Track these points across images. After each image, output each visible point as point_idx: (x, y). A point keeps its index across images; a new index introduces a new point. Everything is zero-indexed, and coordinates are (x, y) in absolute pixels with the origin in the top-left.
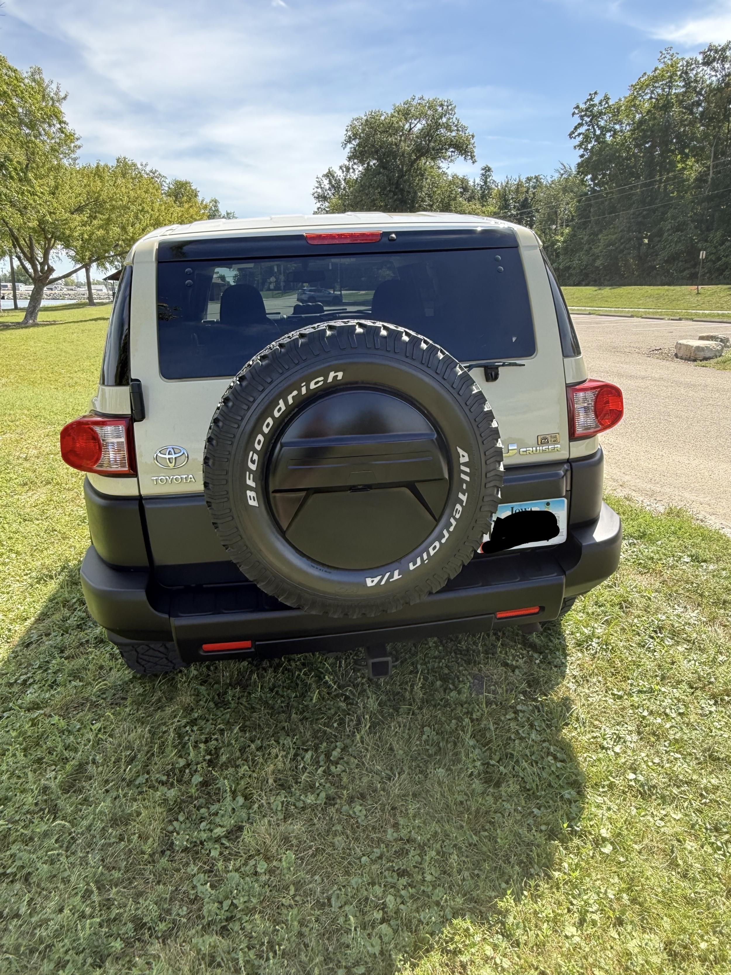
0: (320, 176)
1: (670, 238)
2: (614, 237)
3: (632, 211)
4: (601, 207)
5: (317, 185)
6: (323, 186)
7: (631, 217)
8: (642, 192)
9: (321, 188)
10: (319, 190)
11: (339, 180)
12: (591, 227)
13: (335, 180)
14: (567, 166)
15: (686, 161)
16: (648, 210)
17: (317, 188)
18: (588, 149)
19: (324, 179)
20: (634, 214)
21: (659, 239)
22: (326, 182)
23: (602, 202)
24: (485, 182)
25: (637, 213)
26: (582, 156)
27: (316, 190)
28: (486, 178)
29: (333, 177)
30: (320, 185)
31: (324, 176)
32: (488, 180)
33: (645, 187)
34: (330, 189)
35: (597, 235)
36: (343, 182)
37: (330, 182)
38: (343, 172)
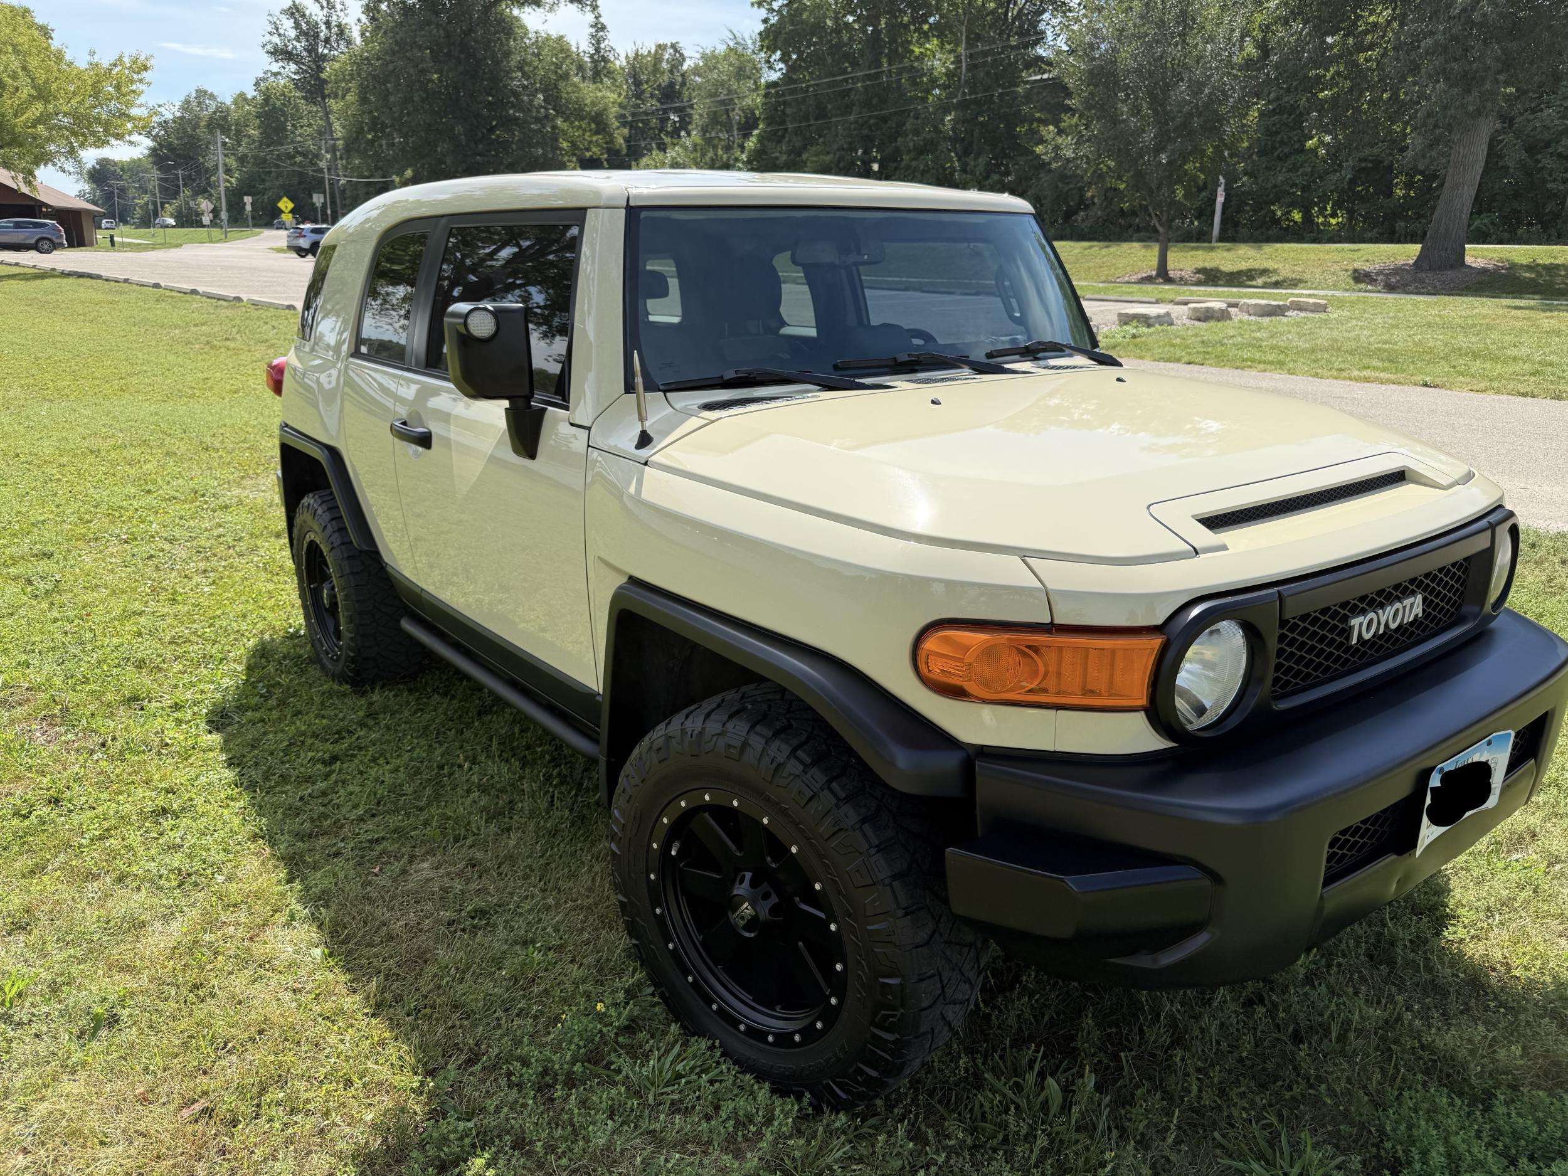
0: (276, 12)
1: (914, 164)
2: (828, 158)
3: (852, 118)
4: (803, 107)
5: (270, 28)
6: (282, 31)
7: (853, 127)
8: (866, 88)
9: (279, 35)
10: (276, 39)
11: (317, 23)
12: (790, 141)
13: (307, 23)
14: (738, 35)
15: (924, 43)
16: (876, 117)
17: (271, 33)
18: (773, 10)
19: (284, 18)
20: (856, 122)
21: (895, 165)
22: (287, 25)
23: (804, 100)
24: (598, 50)
25: (861, 121)
26: (765, 21)
27: (268, 37)
28: (598, 42)
29: (304, 16)
30: (277, 29)
31: (283, 12)
32: (602, 46)
33: (870, 80)
34: (297, 39)
35: (800, 154)
36: (323, 27)
37: (297, 26)
38: (322, 7)
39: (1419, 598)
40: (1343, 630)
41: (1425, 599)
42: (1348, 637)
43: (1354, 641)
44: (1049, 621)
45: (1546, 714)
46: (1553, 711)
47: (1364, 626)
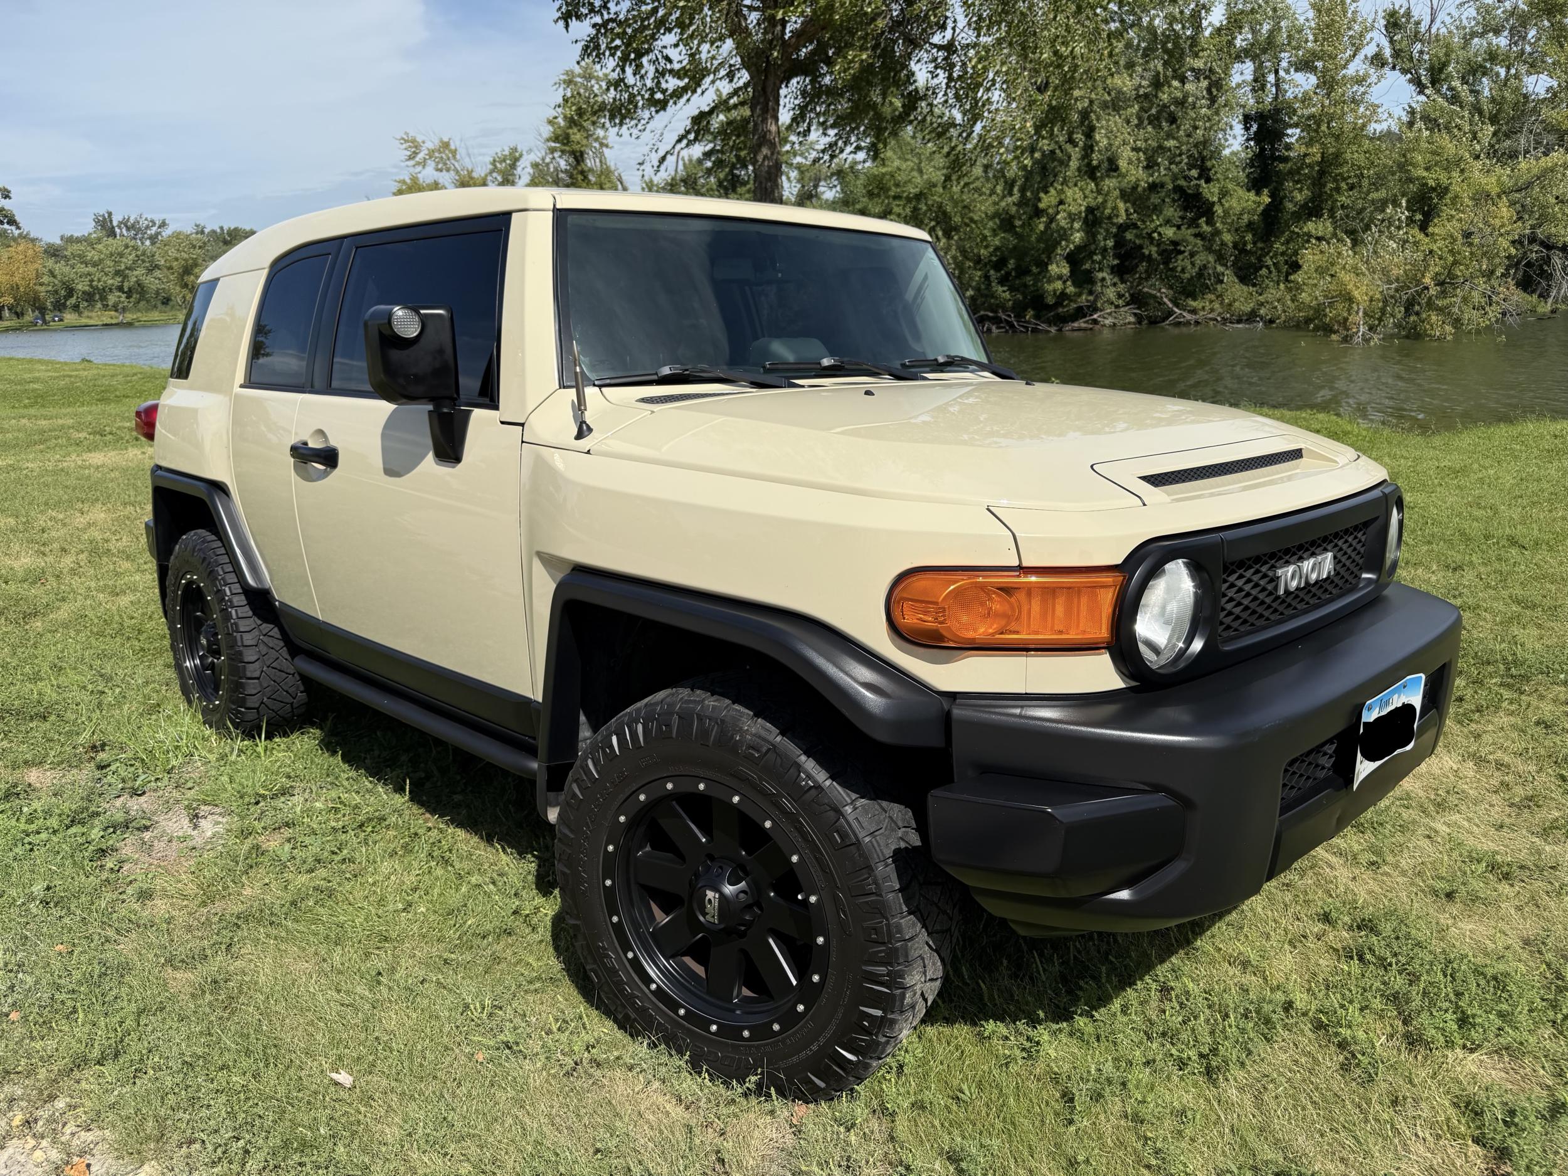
39: (1330, 555)
40: (1272, 580)
41: (1335, 557)
42: (1276, 588)
43: (1282, 592)
44: (1016, 563)
45: (1444, 665)
46: (1450, 662)
47: (1290, 576)
